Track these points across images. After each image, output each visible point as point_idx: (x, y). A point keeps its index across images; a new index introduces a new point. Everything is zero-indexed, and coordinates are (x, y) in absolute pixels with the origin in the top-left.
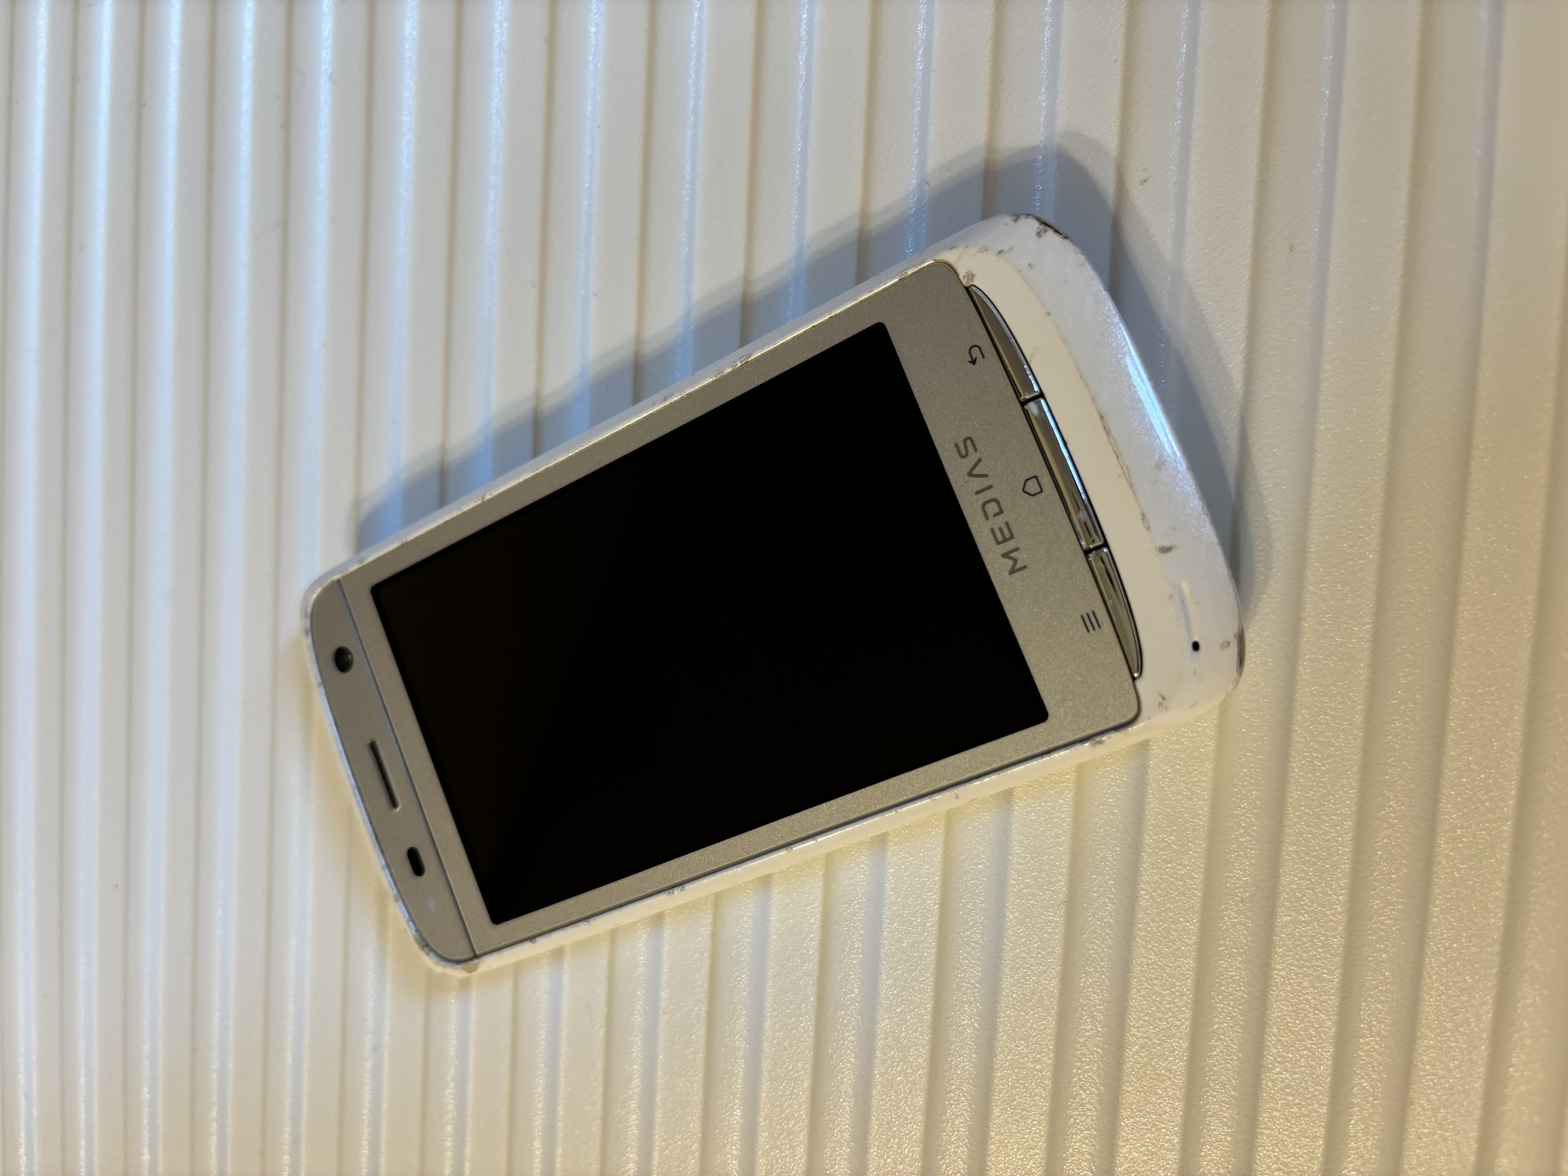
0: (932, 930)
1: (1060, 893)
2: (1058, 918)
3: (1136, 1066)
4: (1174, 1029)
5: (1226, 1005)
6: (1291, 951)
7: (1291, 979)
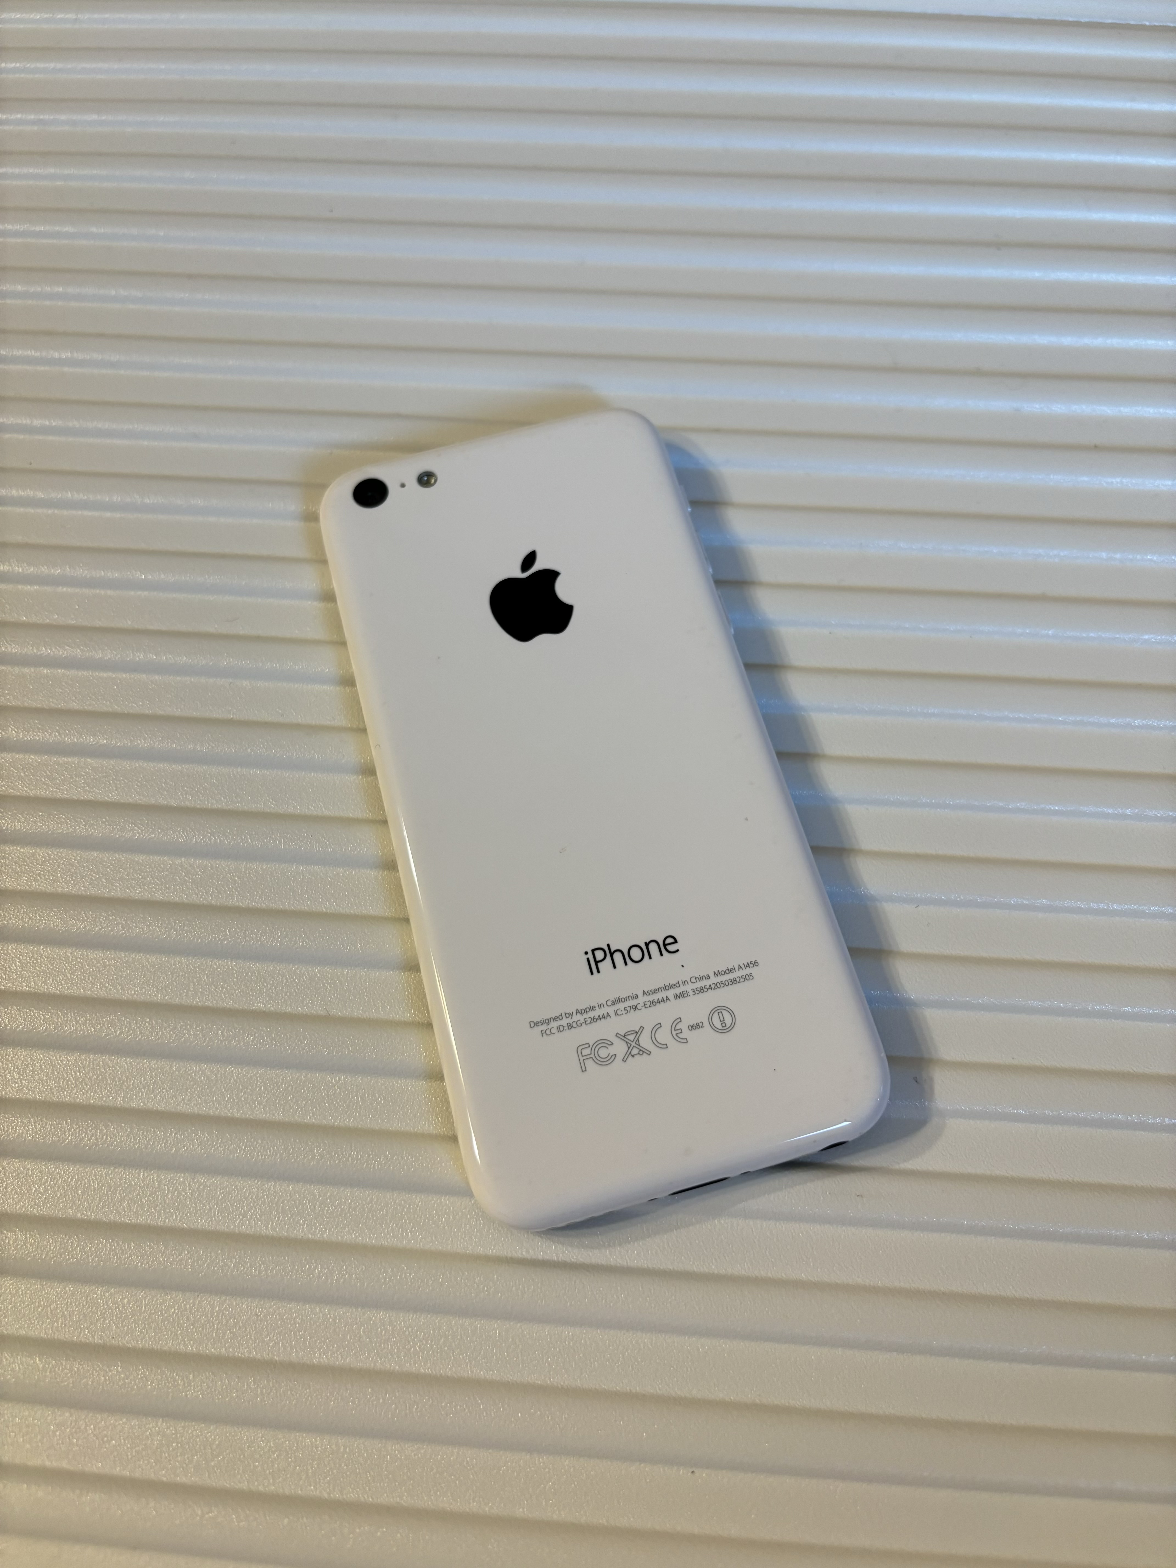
0: (304, 906)
1: (336, 1010)
2: (317, 1009)
3: (192, 1073)
4: (224, 1103)
5: (246, 1143)
6: (291, 1197)
7: (268, 1197)
